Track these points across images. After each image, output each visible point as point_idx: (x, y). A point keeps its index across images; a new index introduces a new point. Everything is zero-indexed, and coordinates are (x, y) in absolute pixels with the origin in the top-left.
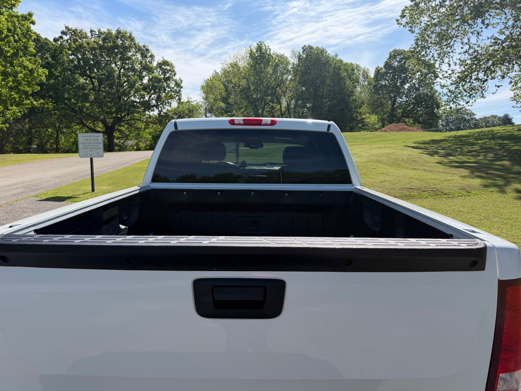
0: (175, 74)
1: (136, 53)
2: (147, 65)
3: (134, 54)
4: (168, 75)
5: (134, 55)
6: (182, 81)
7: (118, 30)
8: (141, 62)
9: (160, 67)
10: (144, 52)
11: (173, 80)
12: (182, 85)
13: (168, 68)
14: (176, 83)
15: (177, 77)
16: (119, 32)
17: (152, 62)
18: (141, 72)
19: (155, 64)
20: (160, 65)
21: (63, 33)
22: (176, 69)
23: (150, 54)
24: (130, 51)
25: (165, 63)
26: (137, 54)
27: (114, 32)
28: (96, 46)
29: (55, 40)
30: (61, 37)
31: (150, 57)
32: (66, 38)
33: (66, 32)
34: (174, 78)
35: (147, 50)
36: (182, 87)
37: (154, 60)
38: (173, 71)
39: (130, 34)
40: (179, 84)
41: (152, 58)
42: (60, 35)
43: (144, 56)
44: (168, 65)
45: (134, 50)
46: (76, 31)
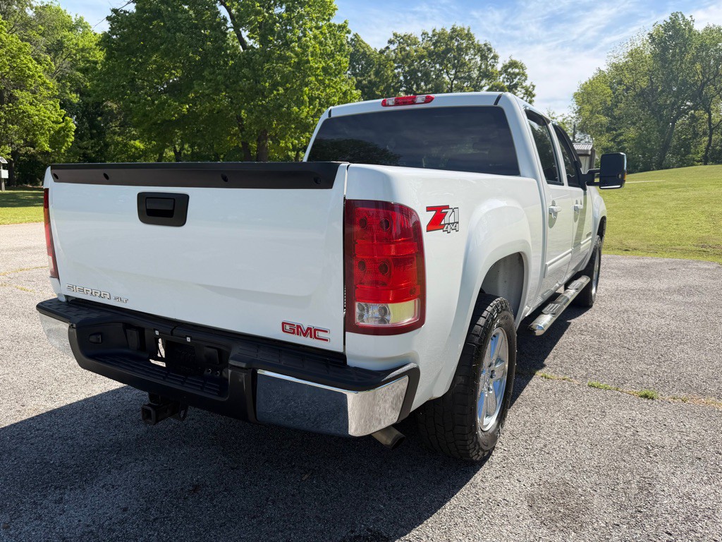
0: (526, 79)
1: (475, 55)
2: (488, 70)
3: (473, 57)
4: (516, 81)
5: (472, 59)
6: (534, 86)
7: (453, 28)
8: (480, 67)
9: (506, 71)
10: (484, 52)
11: (523, 88)
12: (534, 92)
13: (517, 71)
14: (527, 90)
15: (527, 83)
16: (454, 30)
17: (494, 66)
18: (478, 81)
19: (499, 67)
20: (505, 68)
21: (391, 42)
22: (527, 72)
23: (492, 55)
24: (467, 54)
25: (513, 64)
26: (476, 57)
27: (448, 31)
28: (425, 53)
29: (382, 52)
30: (388, 48)
31: (492, 58)
32: (393, 47)
33: (393, 41)
34: (524, 85)
35: (490, 50)
36: (534, 96)
37: (498, 63)
38: (524, 74)
39: (468, 31)
40: (531, 92)
41: (495, 59)
42: (387, 45)
43: (484, 58)
44: (516, 67)
45: (472, 52)
46: (405, 38)
